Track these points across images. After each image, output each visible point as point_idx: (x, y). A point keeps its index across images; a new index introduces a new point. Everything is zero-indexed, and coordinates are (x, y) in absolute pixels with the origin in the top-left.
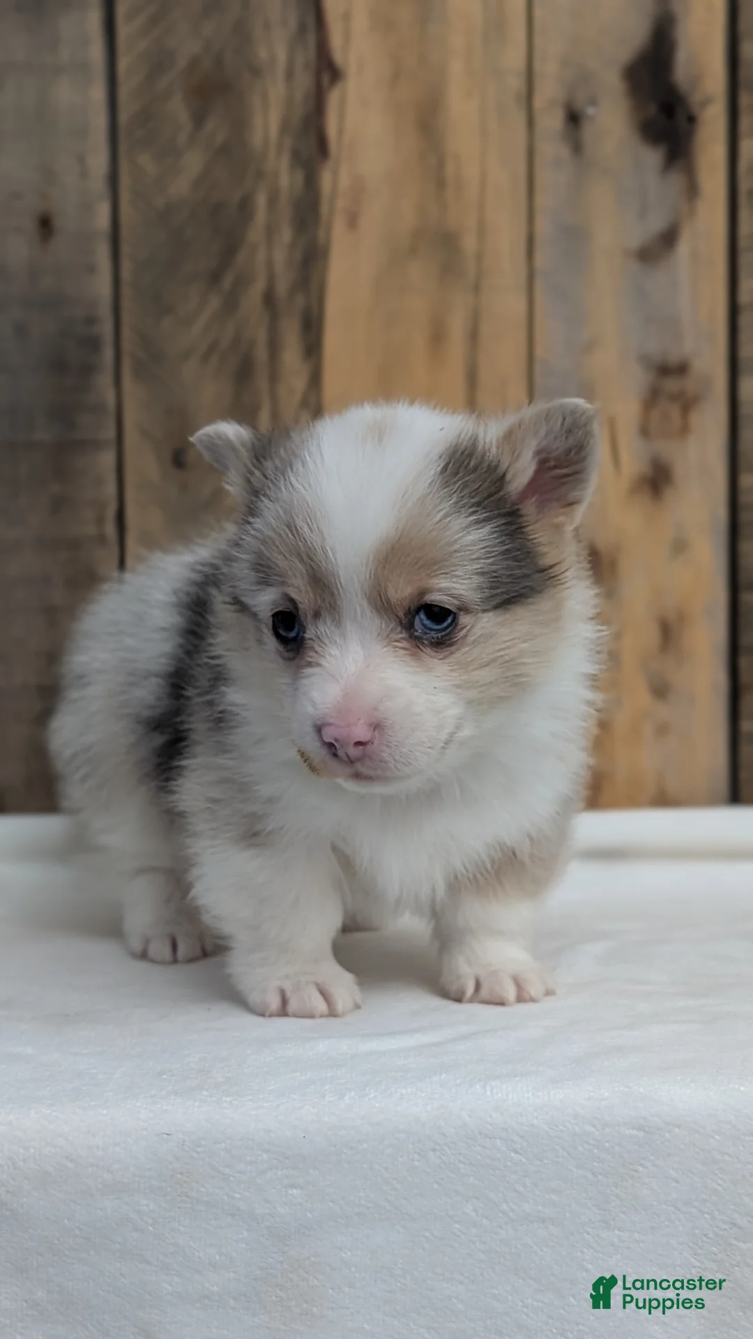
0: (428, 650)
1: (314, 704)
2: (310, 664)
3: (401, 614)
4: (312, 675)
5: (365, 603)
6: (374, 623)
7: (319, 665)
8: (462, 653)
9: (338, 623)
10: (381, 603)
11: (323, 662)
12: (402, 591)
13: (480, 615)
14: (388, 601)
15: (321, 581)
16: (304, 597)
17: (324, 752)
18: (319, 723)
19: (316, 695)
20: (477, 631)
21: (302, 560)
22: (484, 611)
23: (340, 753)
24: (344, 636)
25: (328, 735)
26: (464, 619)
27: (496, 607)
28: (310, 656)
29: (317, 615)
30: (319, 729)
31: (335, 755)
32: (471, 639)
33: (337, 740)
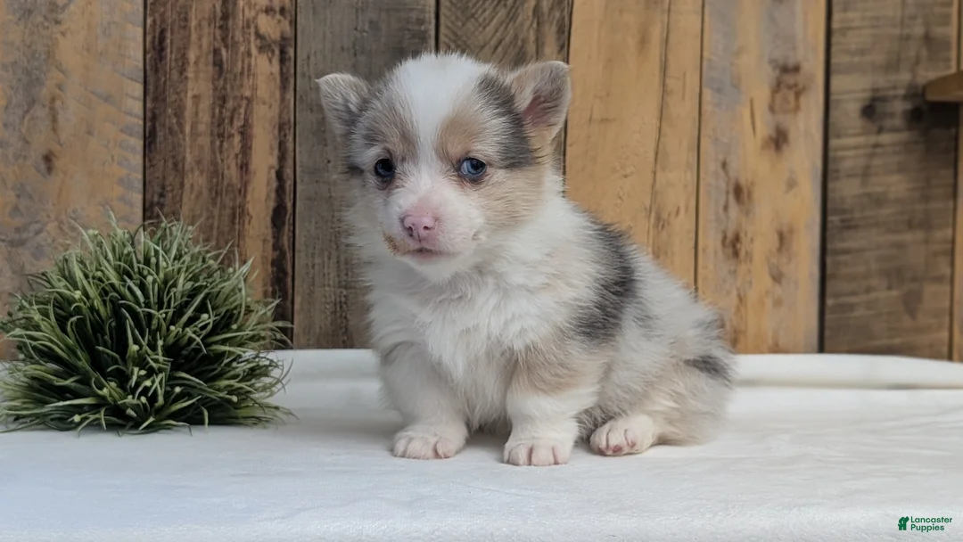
0: (468, 185)
1: (400, 207)
2: (397, 187)
3: (454, 163)
4: (398, 192)
5: (433, 153)
6: (438, 165)
7: (403, 186)
8: (485, 189)
9: (416, 164)
10: (443, 155)
11: (406, 185)
12: (456, 150)
13: (498, 170)
14: (448, 153)
15: (408, 139)
16: (398, 148)
17: (404, 234)
18: (402, 216)
19: (401, 202)
20: (495, 179)
21: (397, 127)
22: (501, 168)
23: (415, 234)
24: (419, 171)
25: (408, 223)
26: (489, 170)
27: (506, 167)
28: (398, 182)
29: (403, 159)
30: (402, 220)
31: (411, 235)
32: (491, 182)
33: (413, 225)
